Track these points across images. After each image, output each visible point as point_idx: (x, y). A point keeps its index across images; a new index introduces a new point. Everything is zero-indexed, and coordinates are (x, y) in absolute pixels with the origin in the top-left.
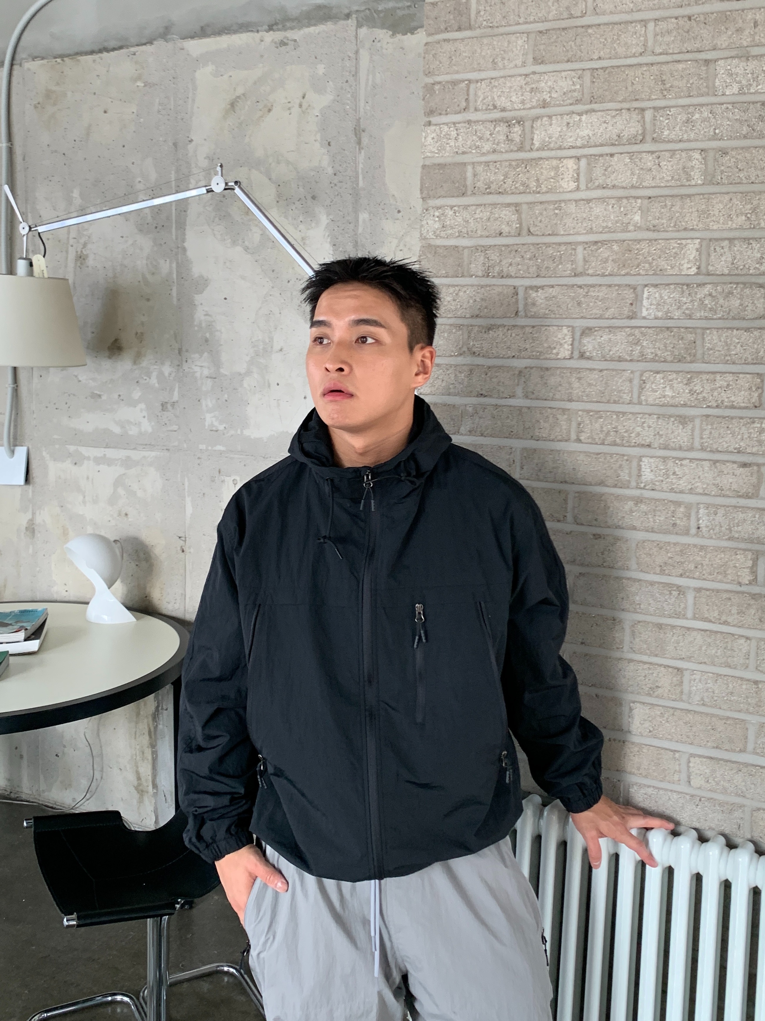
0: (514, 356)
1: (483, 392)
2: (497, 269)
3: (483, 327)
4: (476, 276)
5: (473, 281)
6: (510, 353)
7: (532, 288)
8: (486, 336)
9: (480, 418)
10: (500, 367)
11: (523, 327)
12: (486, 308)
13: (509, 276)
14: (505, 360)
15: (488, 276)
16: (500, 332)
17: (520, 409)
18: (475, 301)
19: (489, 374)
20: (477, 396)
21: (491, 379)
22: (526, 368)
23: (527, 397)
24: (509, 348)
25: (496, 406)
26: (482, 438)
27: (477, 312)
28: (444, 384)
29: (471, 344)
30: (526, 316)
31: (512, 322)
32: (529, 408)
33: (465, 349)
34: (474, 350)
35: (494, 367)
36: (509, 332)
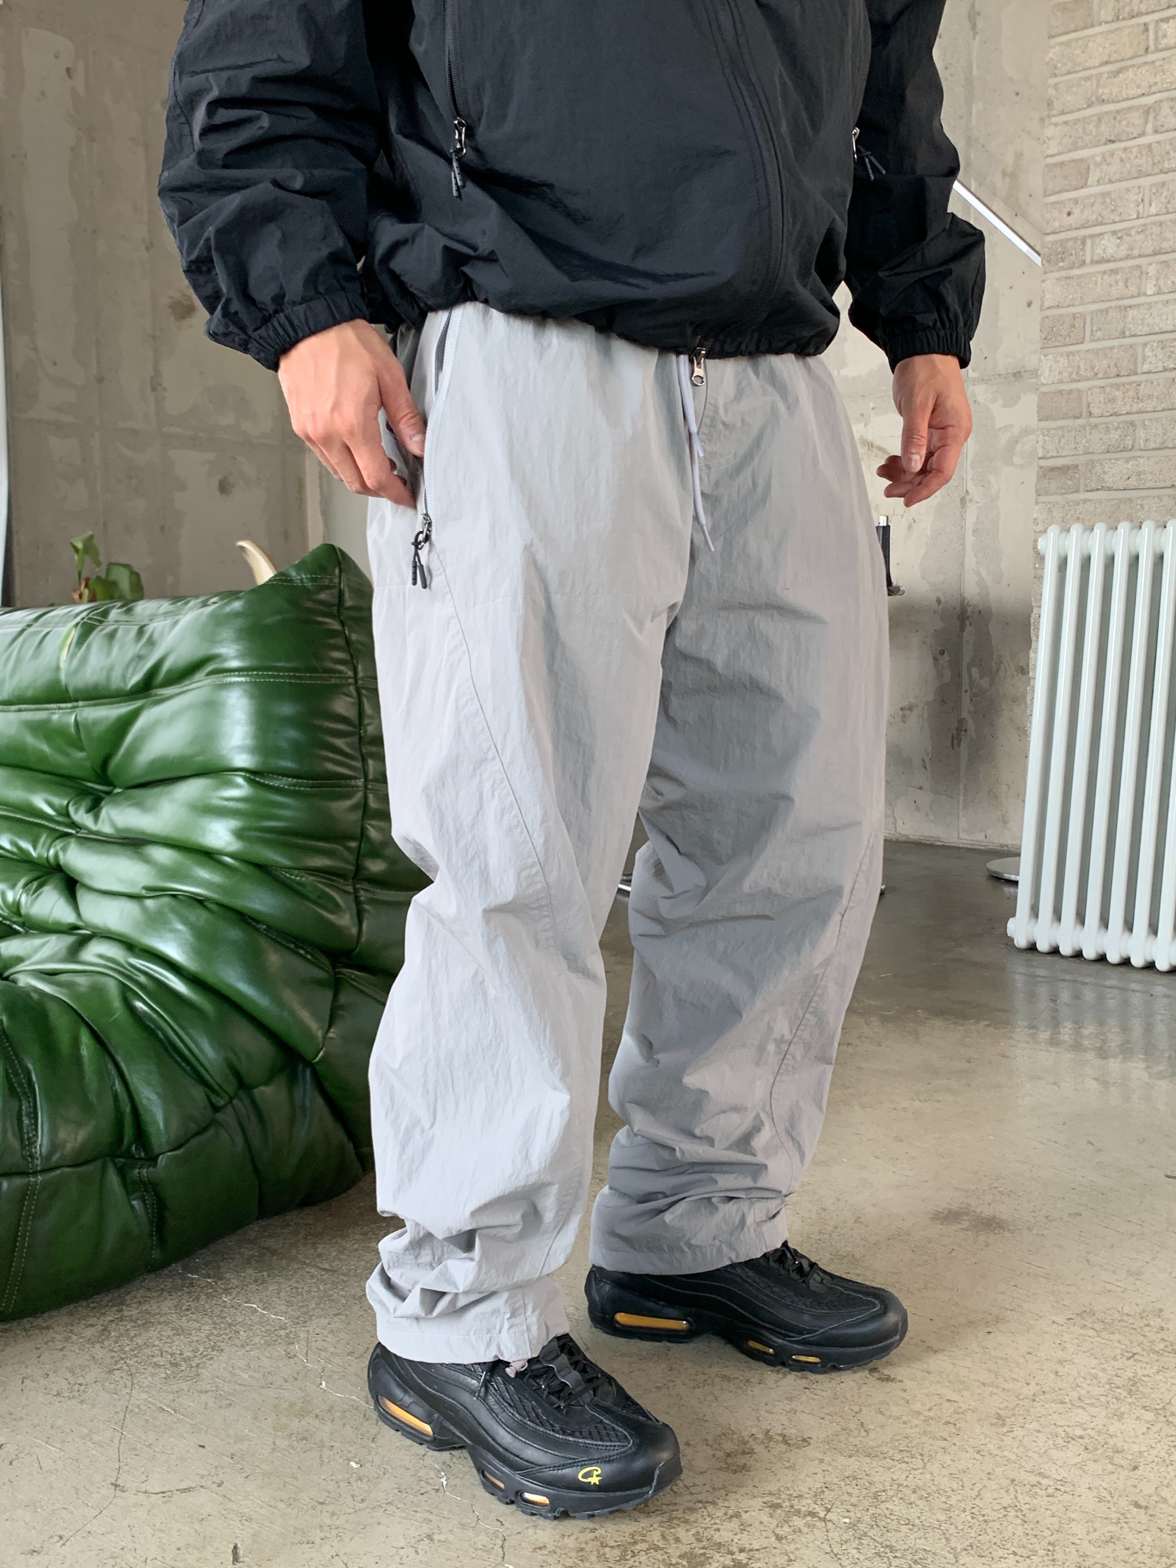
0: (1143, 94)
1: (1113, 138)
2: (1127, 9)
3: (1112, 72)
4: (1106, 23)
5: (1104, 28)
6: (1140, 92)
7: (1162, 20)
8: (1115, 80)
9: (1108, 165)
10: (1129, 108)
11: (1153, 62)
12: (1115, 52)
13: (1140, 14)
14: (1134, 101)
15: (1118, 19)
16: (1130, 73)
17: (1150, 146)
18: (1104, 48)
19: (1118, 118)
20: (1105, 144)
21: (1120, 122)
22: (1156, 102)
23: (1156, 132)
24: (1139, 87)
25: (1125, 149)
26: (1110, 185)
27: (1106, 59)
28: (1072, 140)
29: (1100, 91)
30: (1157, 50)
31: (1143, 60)
32: (1158, 142)
33: (1094, 99)
34: (1104, 97)
35: (1123, 109)
36: (1140, 70)
